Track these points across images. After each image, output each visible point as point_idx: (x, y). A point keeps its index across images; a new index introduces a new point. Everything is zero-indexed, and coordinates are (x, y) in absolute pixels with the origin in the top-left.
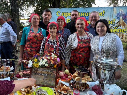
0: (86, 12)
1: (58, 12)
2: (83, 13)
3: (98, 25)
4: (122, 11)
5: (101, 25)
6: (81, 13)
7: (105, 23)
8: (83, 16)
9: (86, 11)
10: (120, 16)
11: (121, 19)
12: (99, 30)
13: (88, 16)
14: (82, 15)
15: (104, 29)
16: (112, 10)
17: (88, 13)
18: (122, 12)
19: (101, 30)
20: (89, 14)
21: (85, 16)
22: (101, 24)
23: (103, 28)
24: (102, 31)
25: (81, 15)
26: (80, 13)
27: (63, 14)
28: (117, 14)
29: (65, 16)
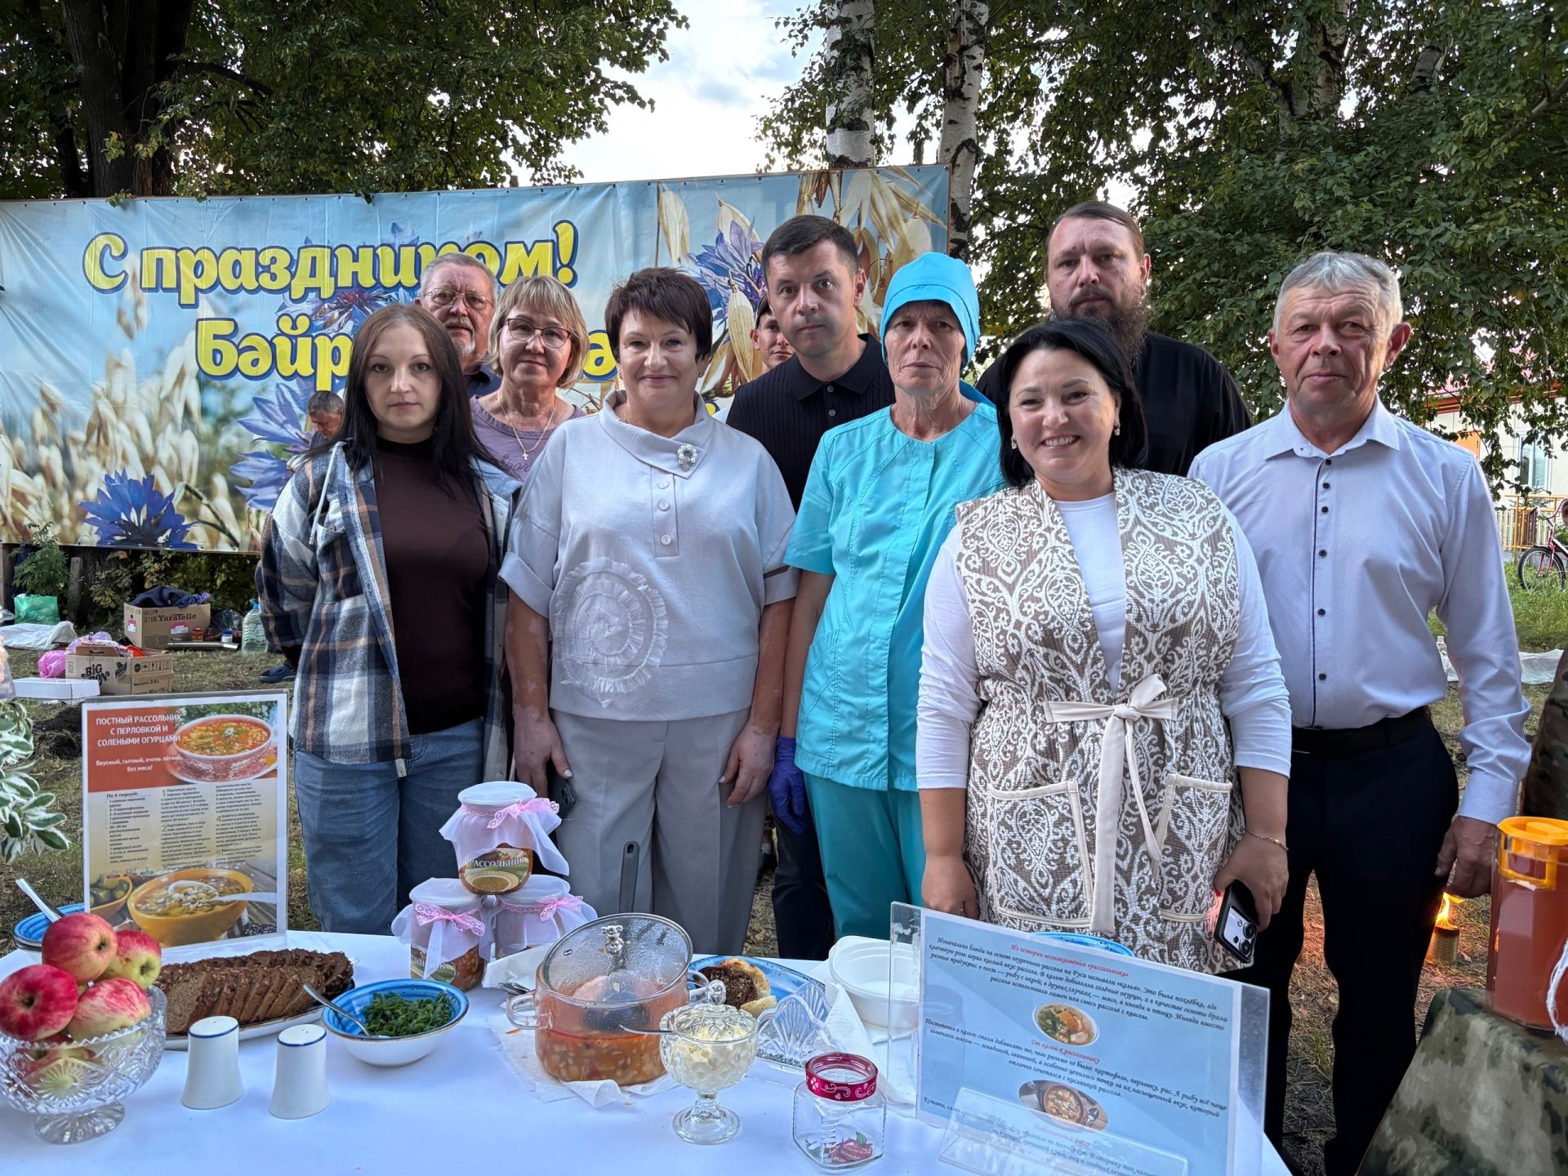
0: (390, 238)
1: (102, 241)
2: (366, 255)
3: (1031, 384)
4: (744, 221)
5: (1059, 379)
6: (344, 255)
7: (1100, 352)
8: (367, 281)
9: (395, 228)
10: (724, 281)
11: (742, 307)
12: (1047, 434)
13: (408, 279)
14: (355, 274)
15: (1087, 417)
16: (649, 215)
17: (408, 254)
18: (740, 234)
19: (1061, 431)
20: (418, 258)
21: (388, 280)
22: (1058, 370)
23: (1077, 410)
24: (1077, 438)
25: (345, 281)
26: (333, 255)
27: (160, 261)
28: (701, 259)
29: (178, 288)
